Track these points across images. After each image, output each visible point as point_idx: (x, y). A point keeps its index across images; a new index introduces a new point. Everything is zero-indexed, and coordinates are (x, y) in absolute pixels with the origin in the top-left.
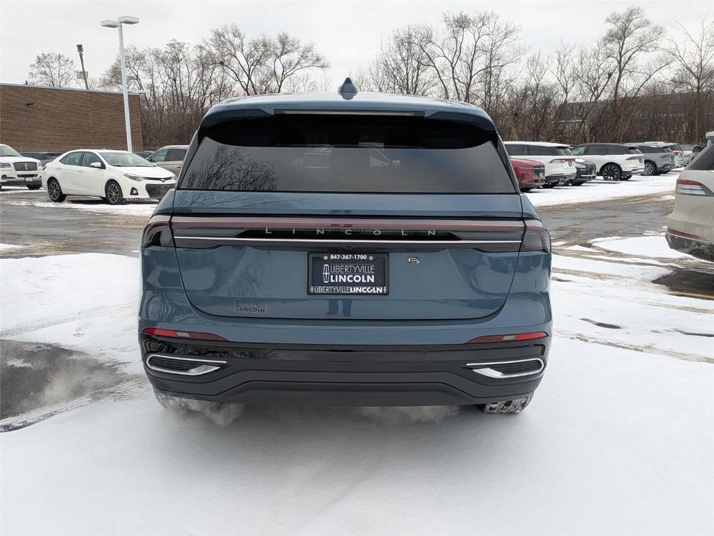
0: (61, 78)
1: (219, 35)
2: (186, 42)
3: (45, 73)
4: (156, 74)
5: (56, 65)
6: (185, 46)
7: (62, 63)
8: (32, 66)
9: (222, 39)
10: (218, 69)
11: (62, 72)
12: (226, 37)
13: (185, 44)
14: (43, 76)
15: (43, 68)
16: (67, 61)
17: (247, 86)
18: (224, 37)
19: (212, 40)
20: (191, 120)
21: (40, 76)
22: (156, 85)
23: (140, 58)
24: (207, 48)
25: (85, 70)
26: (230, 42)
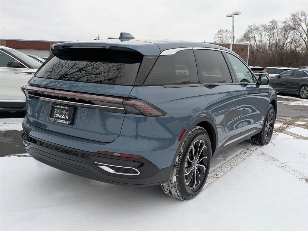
0: (226, 39)
1: (294, 16)
2: (278, 20)
3: (220, 37)
4: (263, 35)
5: (225, 34)
6: (278, 22)
7: (227, 33)
8: (215, 35)
9: (295, 17)
10: (292, 32)
11: (227, 37)
12: (298, 16)
13: (277, 21)
14: (219, 38)
15: (220, 35)
16: (229, 32)
17: (305, 39)
18: (296, 16)
19: (290, 18)
20: (276, 55)
21: (218, 39)
22: (263, 40)
23: (257, 29)
24: (287, 22)
25: (234, 35)
26: (299, 18)
